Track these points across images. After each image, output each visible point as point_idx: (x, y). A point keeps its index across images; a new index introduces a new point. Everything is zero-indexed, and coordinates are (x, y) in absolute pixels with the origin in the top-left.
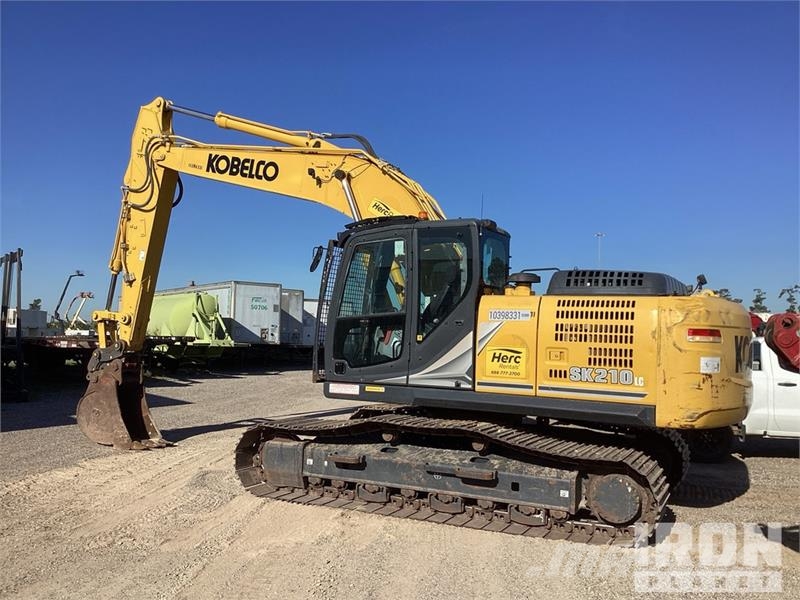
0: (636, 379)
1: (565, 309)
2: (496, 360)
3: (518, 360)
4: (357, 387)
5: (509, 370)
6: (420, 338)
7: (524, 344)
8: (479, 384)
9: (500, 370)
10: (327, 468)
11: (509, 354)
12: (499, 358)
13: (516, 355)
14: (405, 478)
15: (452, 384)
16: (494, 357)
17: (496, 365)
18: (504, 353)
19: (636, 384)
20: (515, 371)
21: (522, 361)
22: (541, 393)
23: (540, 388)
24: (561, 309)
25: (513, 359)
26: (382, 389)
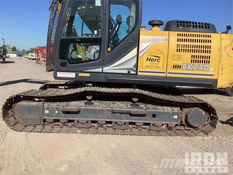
0: (210, 68)
1: (181, 37)
2: (148, 60)
3: (159, 61)
4: (74, 74)
5: (154, 65)
6: (109, 49)
7: (162, 53)
8: (140, 72)
9: (150, 65)
10: (57, 114)
11: (155, 58)
12: (150, 60)
13: (158, 58)
14: (101, 116)
15: (126, 72)
16: (148, 59)
17: (148, 63)
18: (152, 57)
19: (210, 71)
20: (157, 65)
21: (161, 61)
22: (168, 75)
23: (169, 73)
24: (179, 37)
25: (156, 60)
26: (88, 75)
